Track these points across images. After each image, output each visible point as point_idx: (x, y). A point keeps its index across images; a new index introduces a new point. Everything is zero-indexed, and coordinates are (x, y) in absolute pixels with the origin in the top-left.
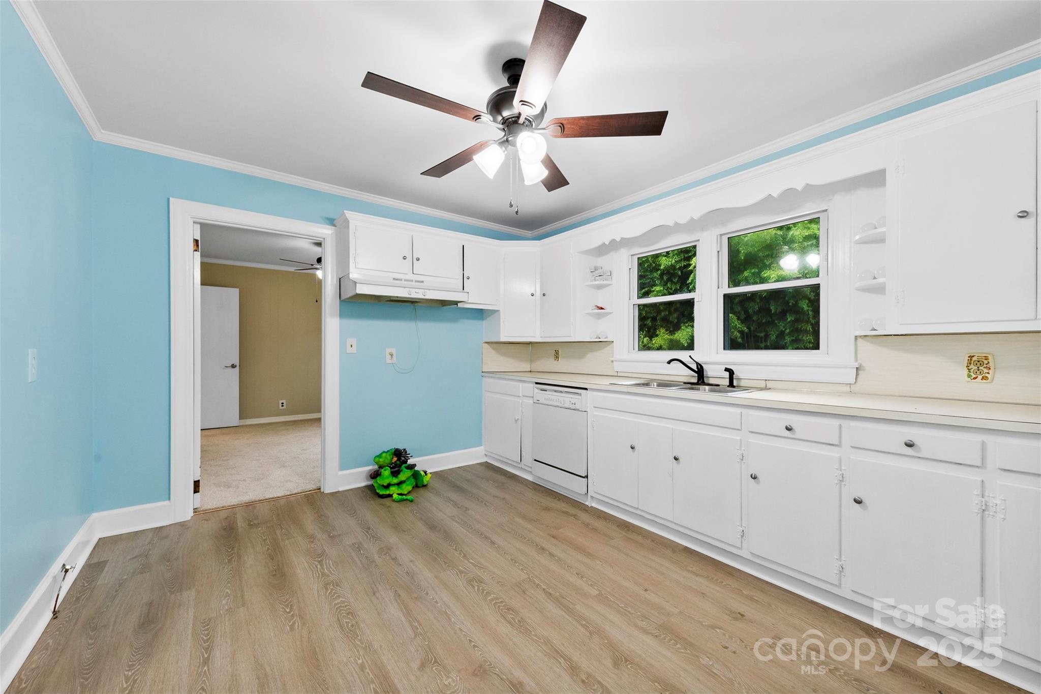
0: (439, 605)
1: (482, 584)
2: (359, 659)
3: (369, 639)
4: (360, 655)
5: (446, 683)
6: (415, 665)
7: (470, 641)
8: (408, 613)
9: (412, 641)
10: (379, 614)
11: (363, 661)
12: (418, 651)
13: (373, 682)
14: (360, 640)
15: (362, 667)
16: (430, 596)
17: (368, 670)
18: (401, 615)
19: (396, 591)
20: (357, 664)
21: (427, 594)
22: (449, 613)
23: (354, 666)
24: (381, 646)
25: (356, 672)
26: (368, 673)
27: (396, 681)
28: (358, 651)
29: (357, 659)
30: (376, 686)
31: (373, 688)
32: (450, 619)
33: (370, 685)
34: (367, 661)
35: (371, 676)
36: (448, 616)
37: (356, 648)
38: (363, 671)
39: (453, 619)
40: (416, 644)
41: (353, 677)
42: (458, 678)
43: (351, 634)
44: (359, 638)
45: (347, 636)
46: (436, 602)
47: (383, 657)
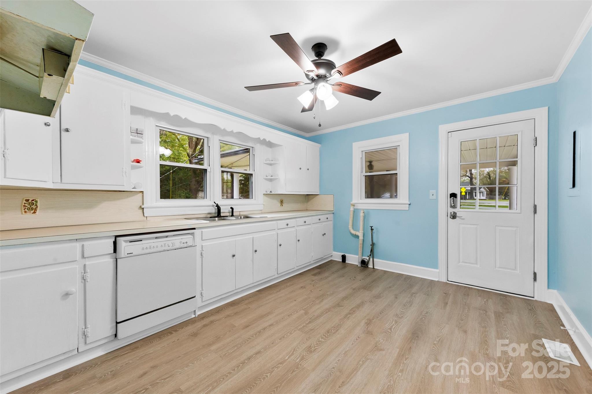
0: (340, 359)
1: (312, 346)
2: (399, 375)
3: (386, 378)
4: (397, 376)
5: (382, 340)
6: (384, 352)
7: (356, 340)
8: (355, 370)
9: (372, 359)
10: (366, 385)
11: (399, 373)
12: (376, 355)
13: (403, 363)
14: (390, 382)
15: (402, 371)
16: (335, 365)
17: (401, 368)
18: (359, 372)
19: (339, 387)
20: (402, 374)
21: (334, 368)
22: (344, 352)
23: (404, 375)
24: (385, 370)
25: (406, 372)
26: (402, 367)
27: (396, 355)
28: (396, 379)
29: (400, 376)
30: (404, 361)
31: (405, 361)
32: (348, 350)
33: (405, 363)
34: (397, 371)
35: (402, 365)
36: (346, 352)
37: (395, 381)
38: (403, 370)
39: (347, 349)
40: (372, 357)
41: (408, 372)
42: (377, 338)
43: (390, 390)
44: (389, 384)
45: (393, 391)
46: (339, 361)
47: (390, 366)
